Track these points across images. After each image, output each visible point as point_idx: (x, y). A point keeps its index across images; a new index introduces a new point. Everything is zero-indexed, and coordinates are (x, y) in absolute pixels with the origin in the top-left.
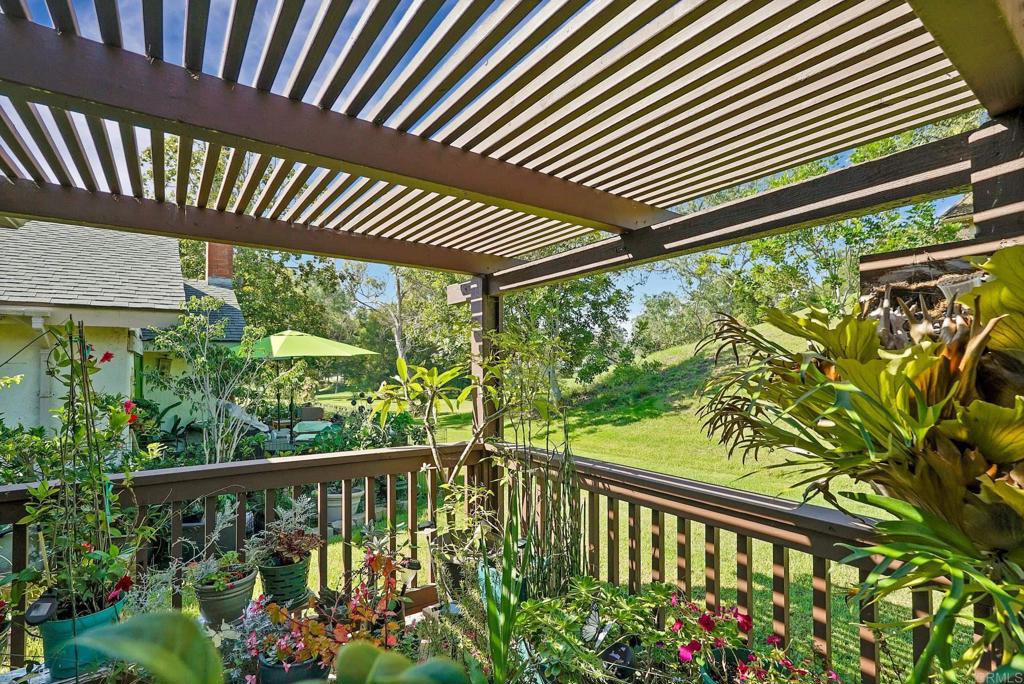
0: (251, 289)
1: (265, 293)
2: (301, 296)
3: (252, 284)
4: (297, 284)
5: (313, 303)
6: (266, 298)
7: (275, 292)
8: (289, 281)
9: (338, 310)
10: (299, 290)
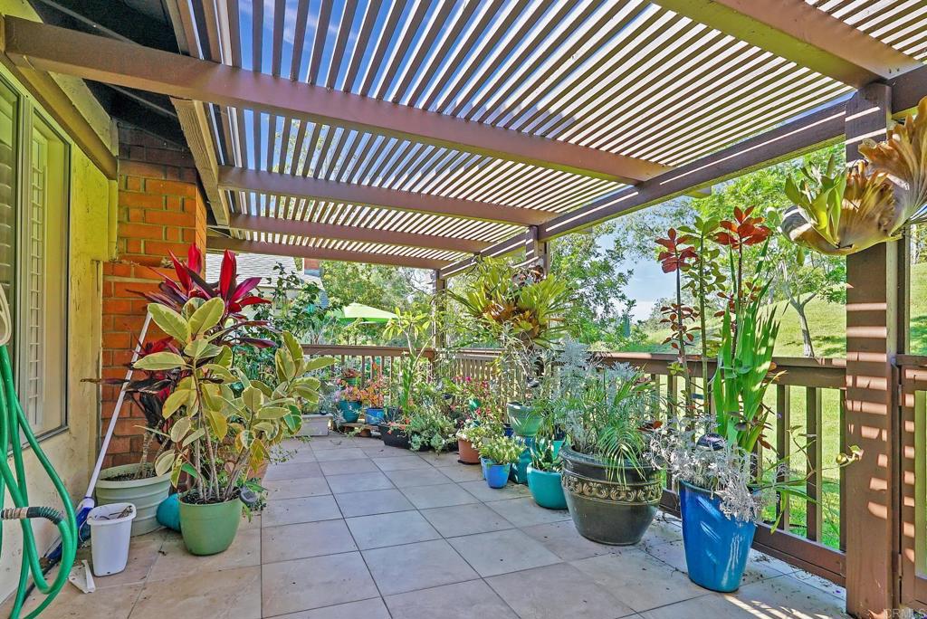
0: (329, 276)
1: (340, 280)
2: (365, 282)
3: (330, 273)
4: (363, 272)
5: (374, 287)
6: (340, 284)
7: (347, 279)
8: (357, 270)
9: (398, 294)
10: (364, 277)
